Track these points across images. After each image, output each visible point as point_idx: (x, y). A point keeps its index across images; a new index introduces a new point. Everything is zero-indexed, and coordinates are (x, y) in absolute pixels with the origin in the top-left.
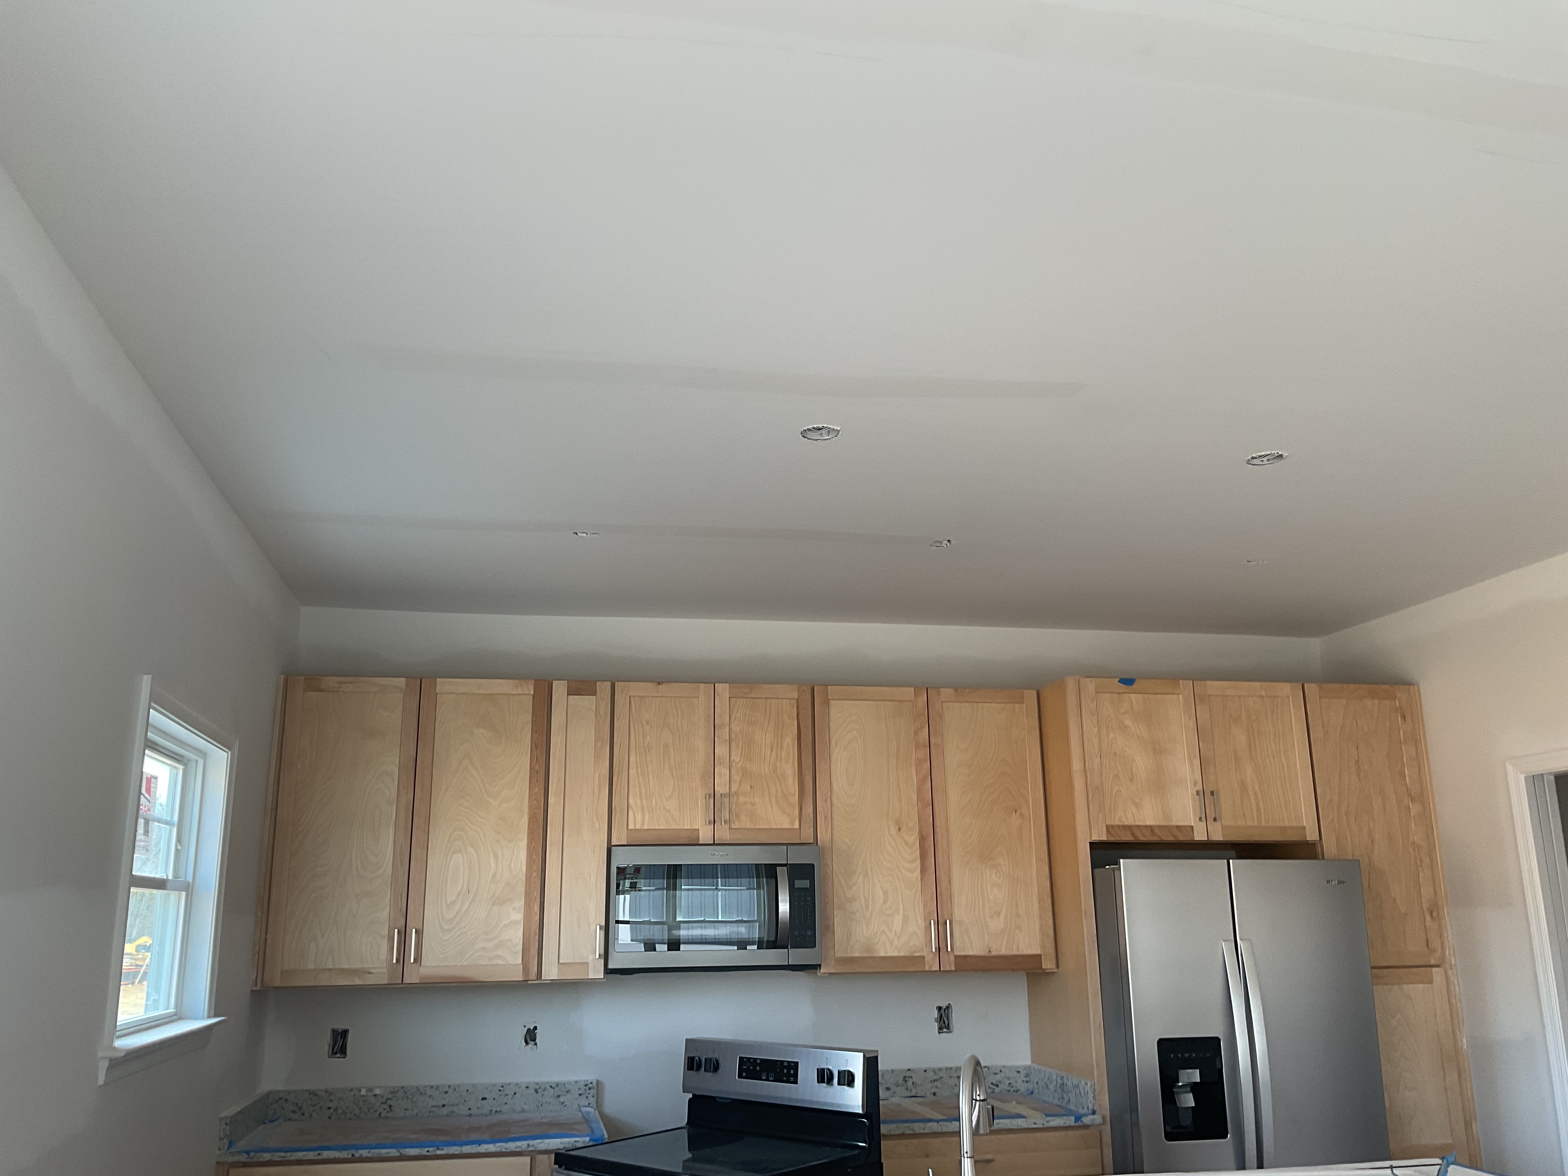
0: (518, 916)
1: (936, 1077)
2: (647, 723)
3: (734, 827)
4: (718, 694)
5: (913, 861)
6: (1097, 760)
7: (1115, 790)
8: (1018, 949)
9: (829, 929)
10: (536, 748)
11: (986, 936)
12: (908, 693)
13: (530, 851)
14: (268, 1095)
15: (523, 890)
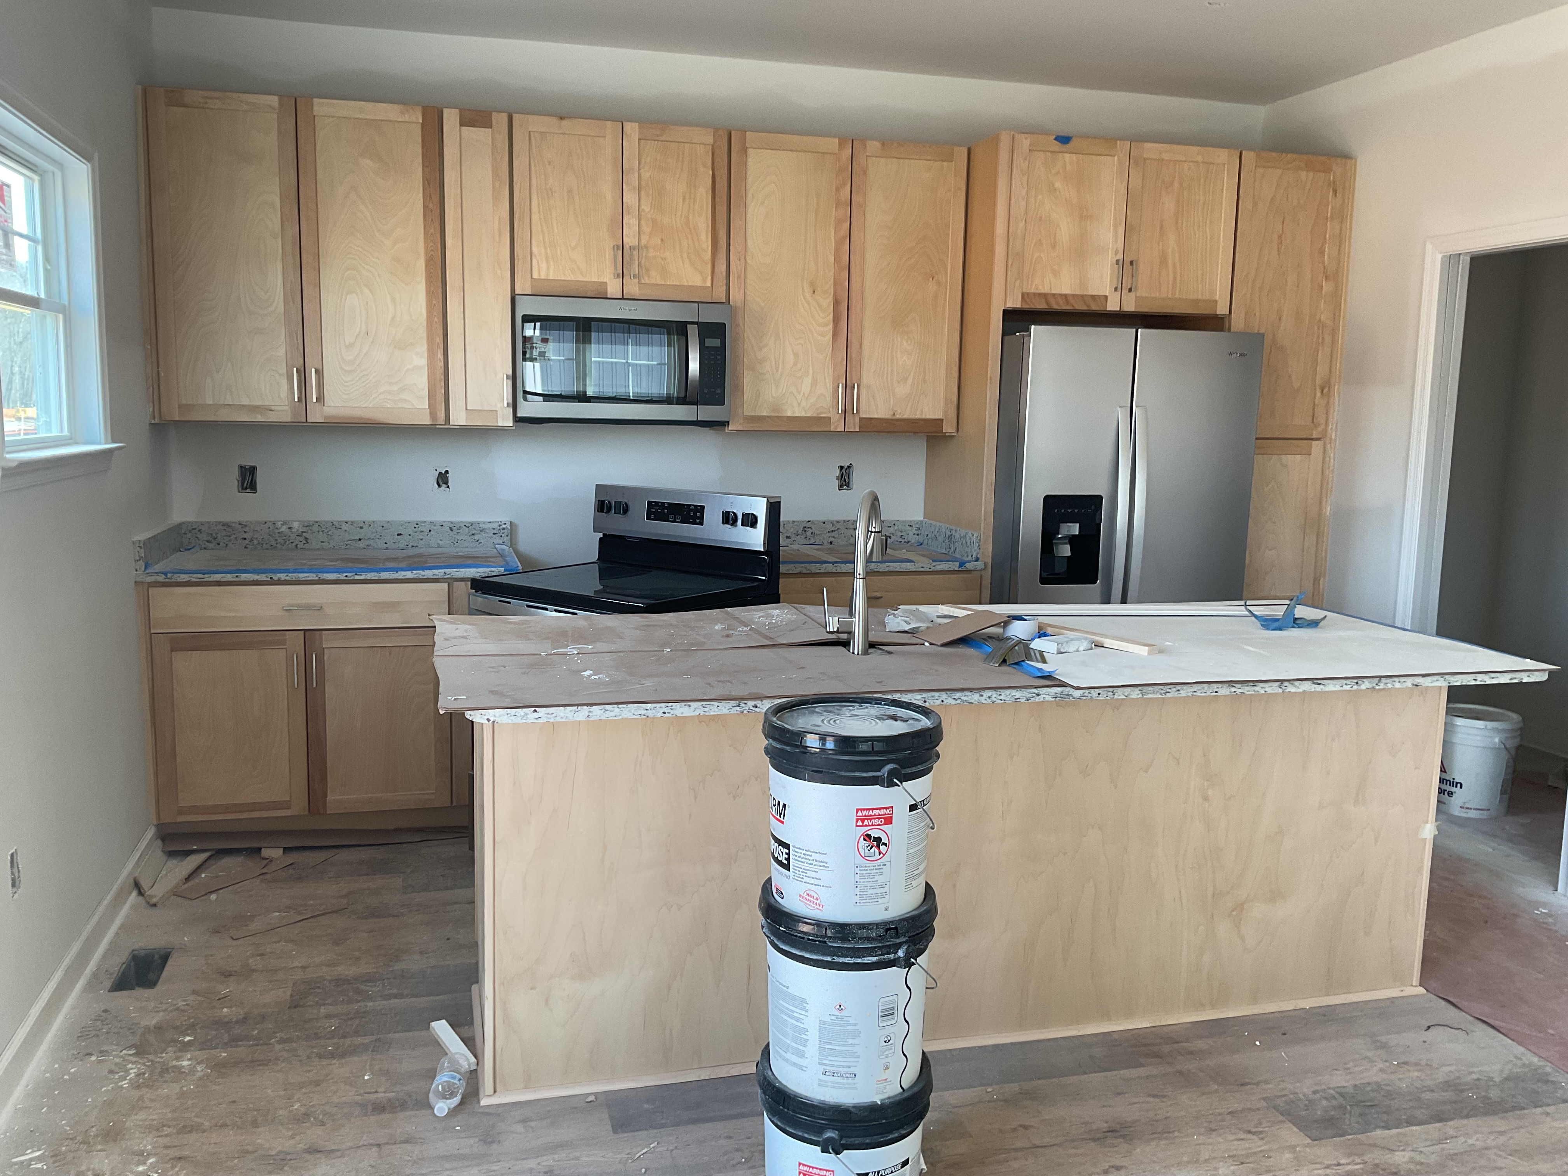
0: (421, 361)
1: (833, 529)
2: (549, 163)
3: (643, 282)
4: (627, 134)
5: (826, 325)
6: (1022, 225)
7: (1035, 258)
8: (922, 415)
9: (738, 389)
10: (429, 184)
11: (892, 401)
12: (833, 144)
13: (430, 294)
14: (180, 525)
15: (425, 335)
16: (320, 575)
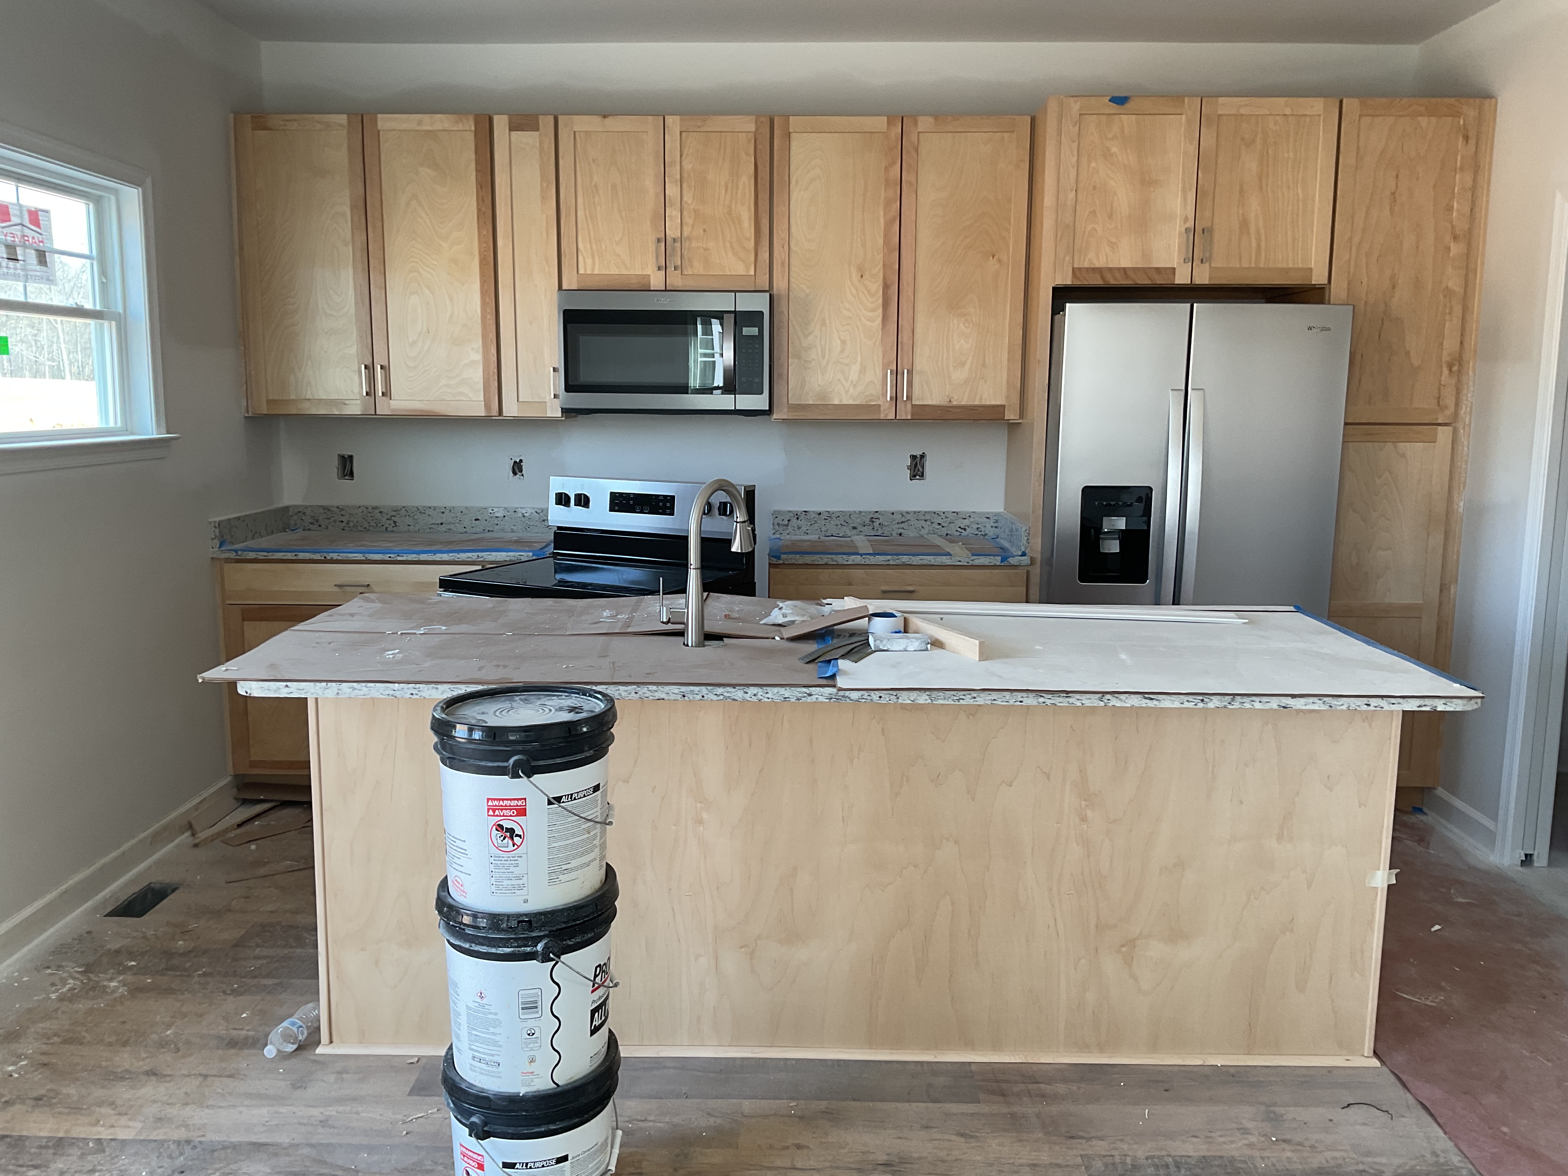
0: (477, 356)
1: (903, 519)
2: (594, 161)
3: (686, 273)
4: (668, 127)
5: (873, 310)
7: (1088, 230)
8: (981, 400)
9: (783, 377)
10: (481, 188)
11: (948, 387)
12: (880, 123)
13: (483, 293)
14: (287, 508)
15: (480, 332)
16: (367, 555)
